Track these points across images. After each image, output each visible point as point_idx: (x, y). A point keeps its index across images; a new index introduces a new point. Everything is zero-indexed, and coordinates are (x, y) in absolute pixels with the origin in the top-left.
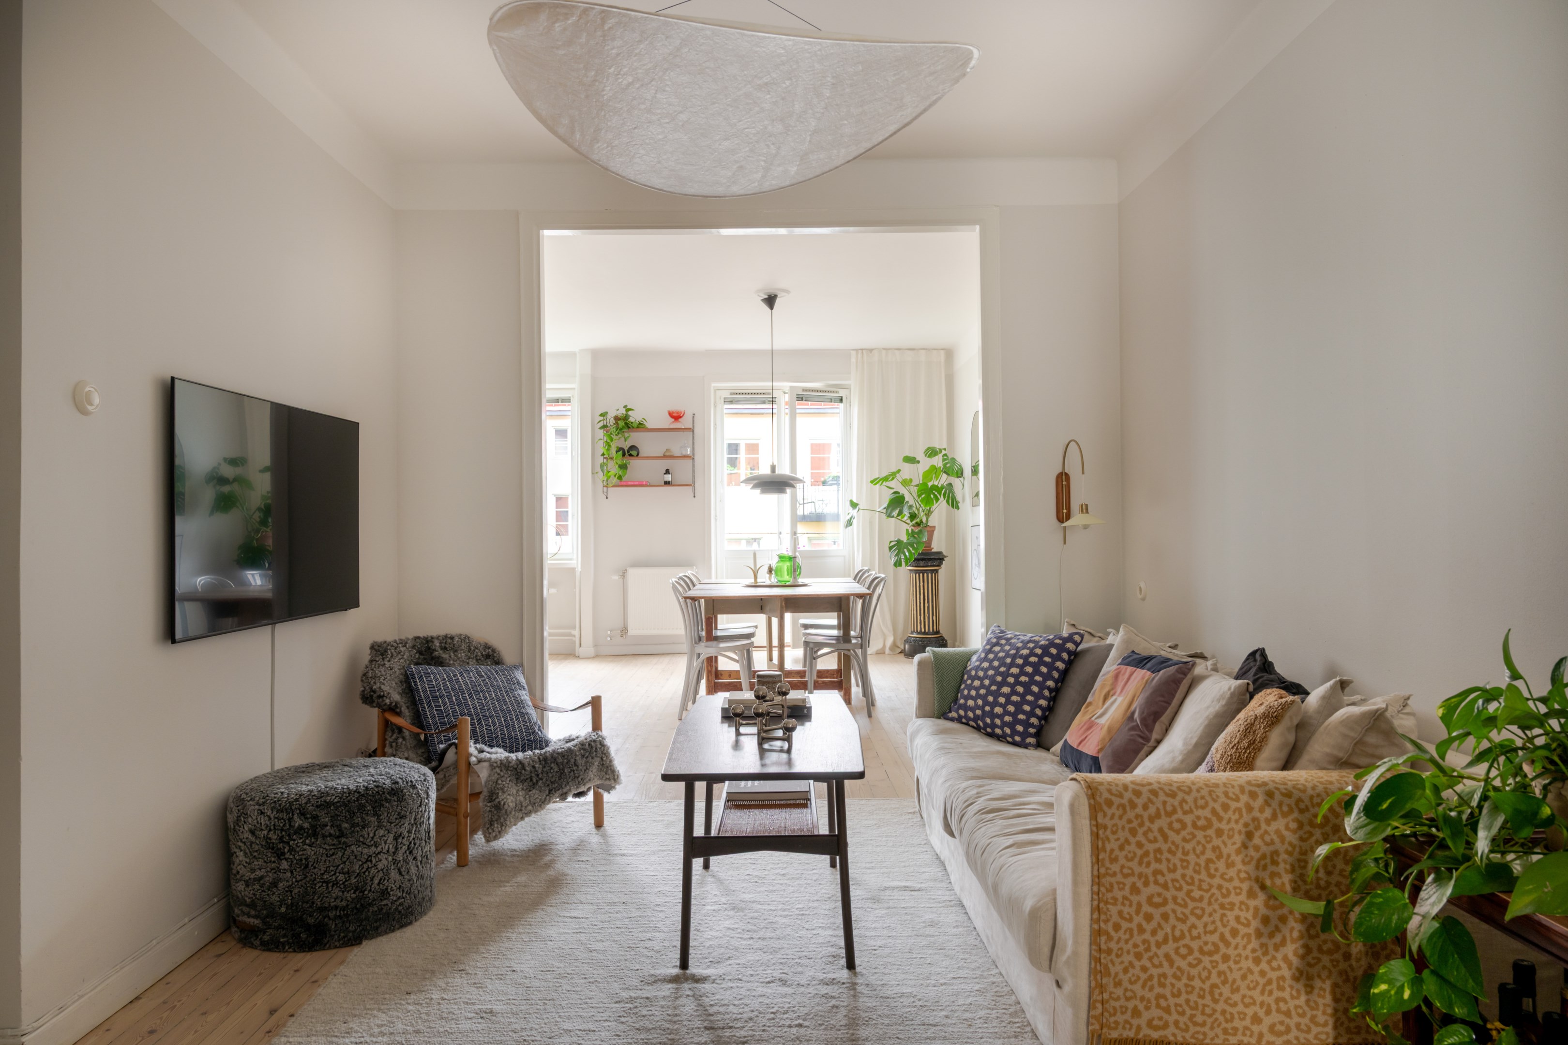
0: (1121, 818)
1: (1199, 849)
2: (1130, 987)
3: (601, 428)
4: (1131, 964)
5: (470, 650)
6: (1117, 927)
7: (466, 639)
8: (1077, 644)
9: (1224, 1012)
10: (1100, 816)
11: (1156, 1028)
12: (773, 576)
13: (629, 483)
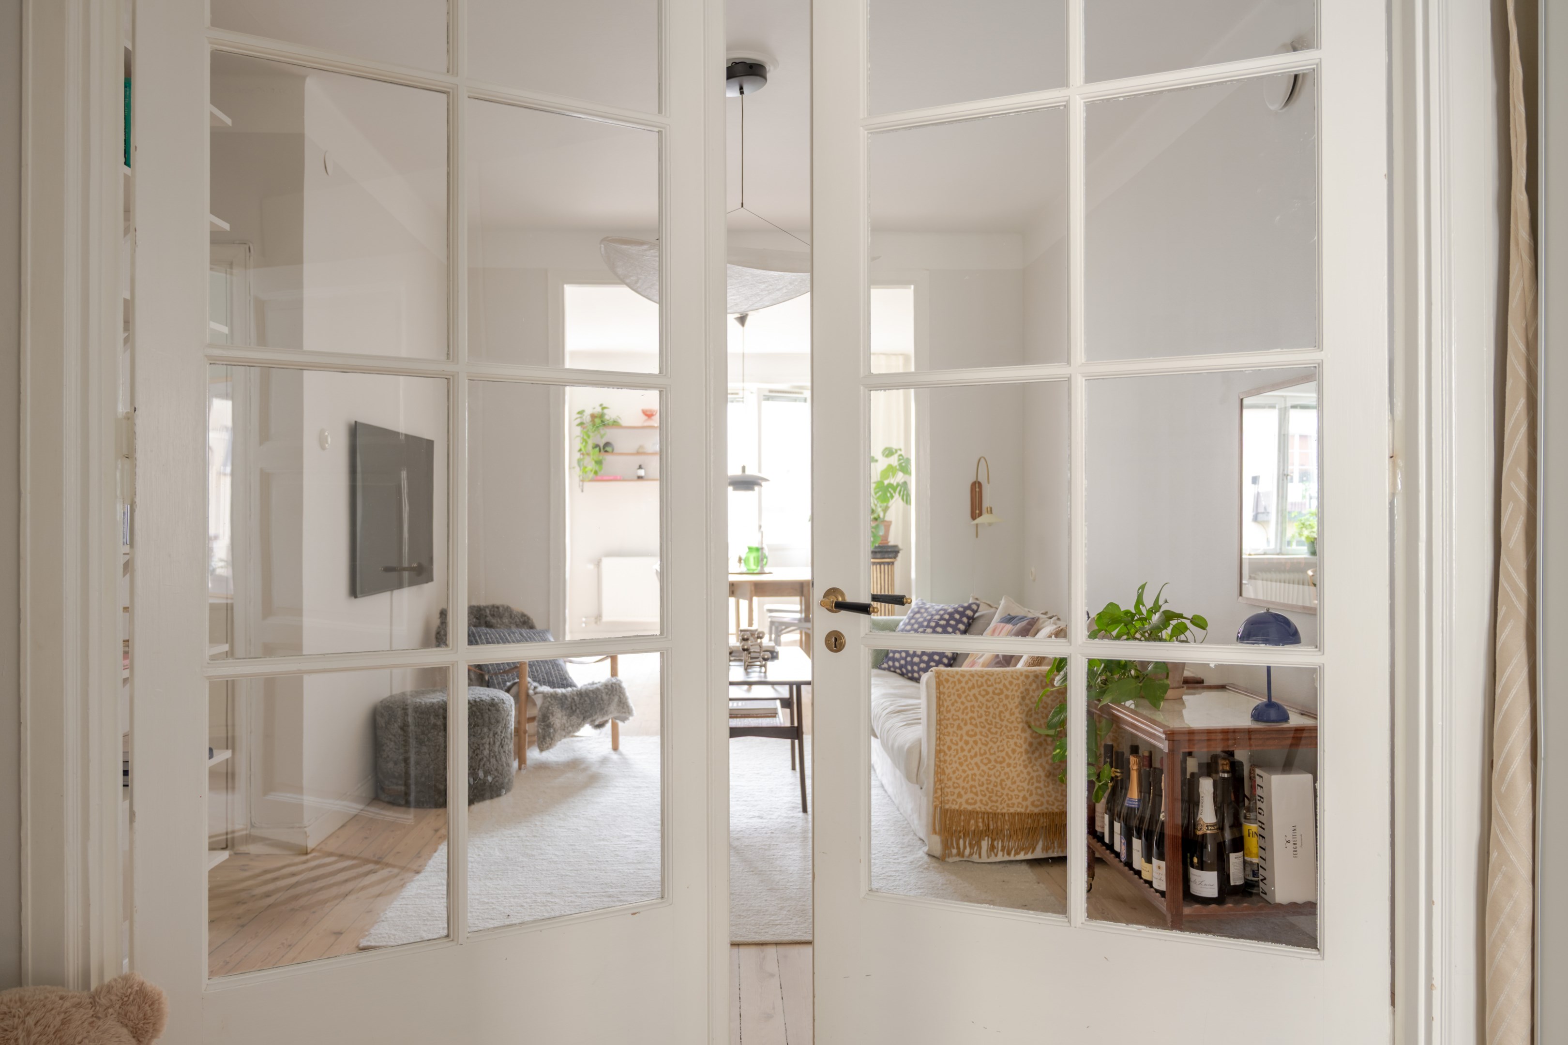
0: (953, 688)
1: (996, 705)
2: (956, 781)
3: (578, 425)
4: (957, 769)
5: (511, 617)
6: (949, 748)
7: (507, 609)
8: (975, 612)
9: (1007, 795)
10: (941, 687)
11: (971, 804)
12: (743, 564)
13: (604, 478)
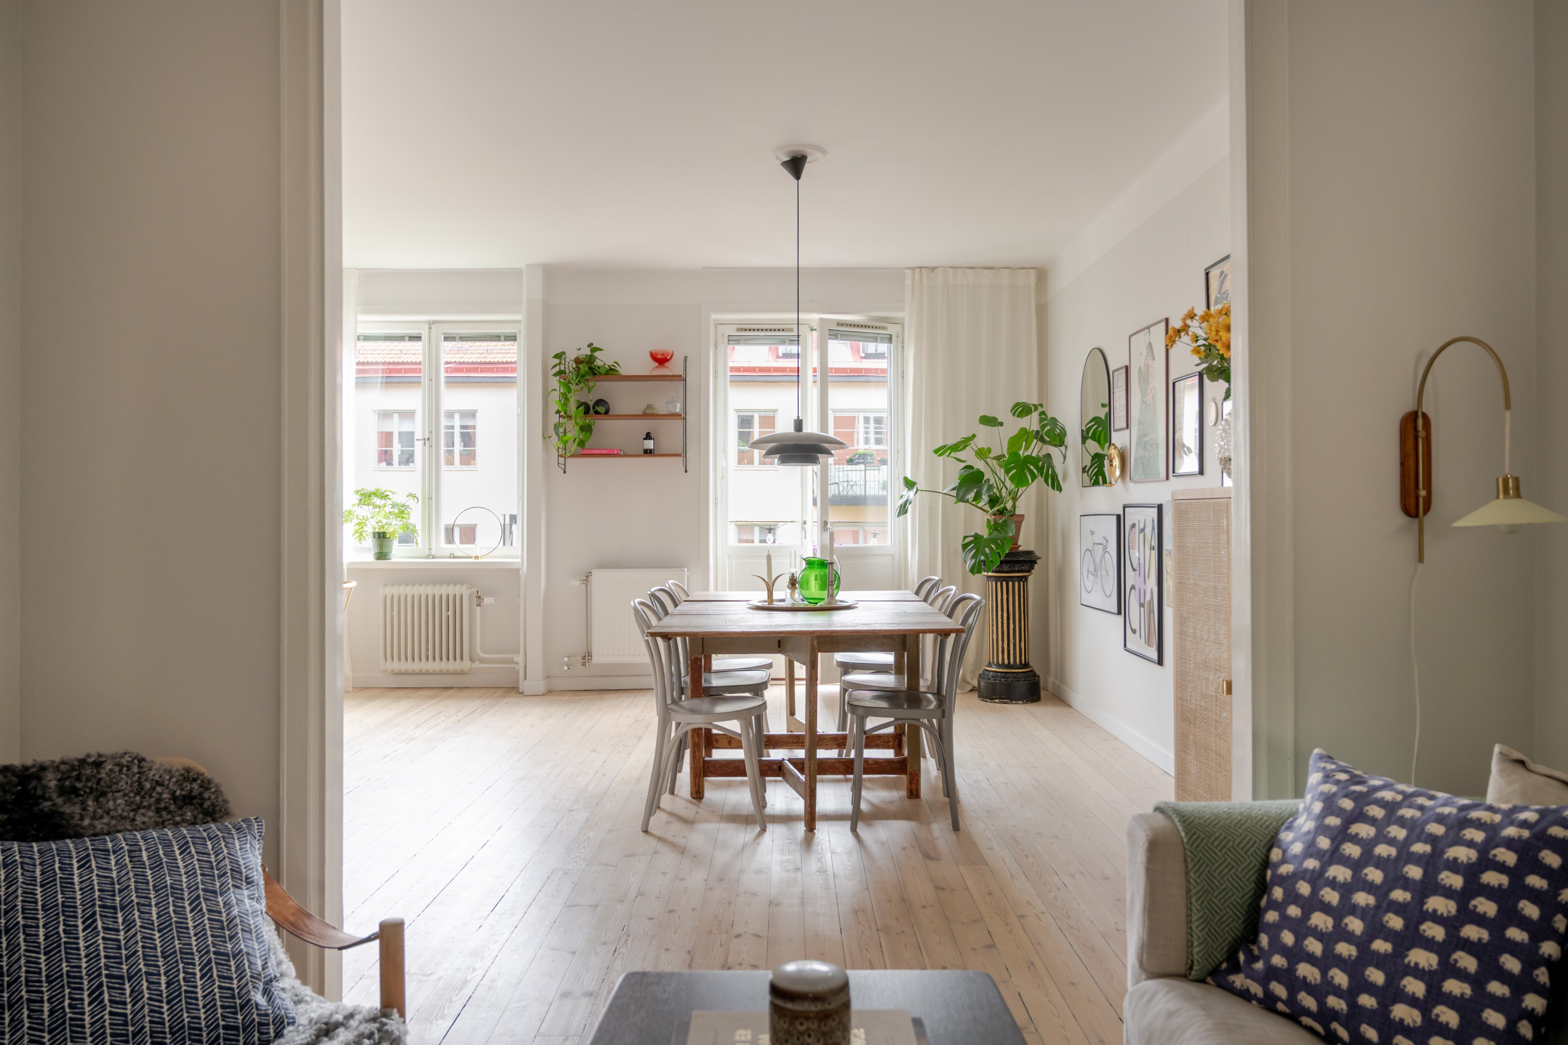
3: (555, 375)
5: (142, 788)
7: (133, 764)
13: (595, 452)
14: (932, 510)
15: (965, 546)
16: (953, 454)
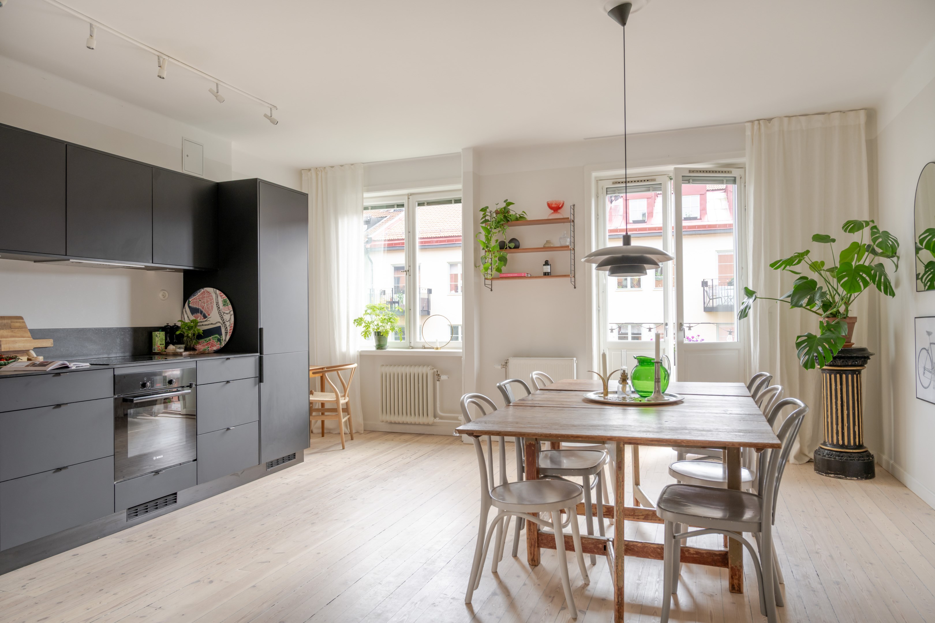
3: (482, 223)
13: (509, 275)
14: (771, 314)
15: (798, 345)
16: (788, 268)
